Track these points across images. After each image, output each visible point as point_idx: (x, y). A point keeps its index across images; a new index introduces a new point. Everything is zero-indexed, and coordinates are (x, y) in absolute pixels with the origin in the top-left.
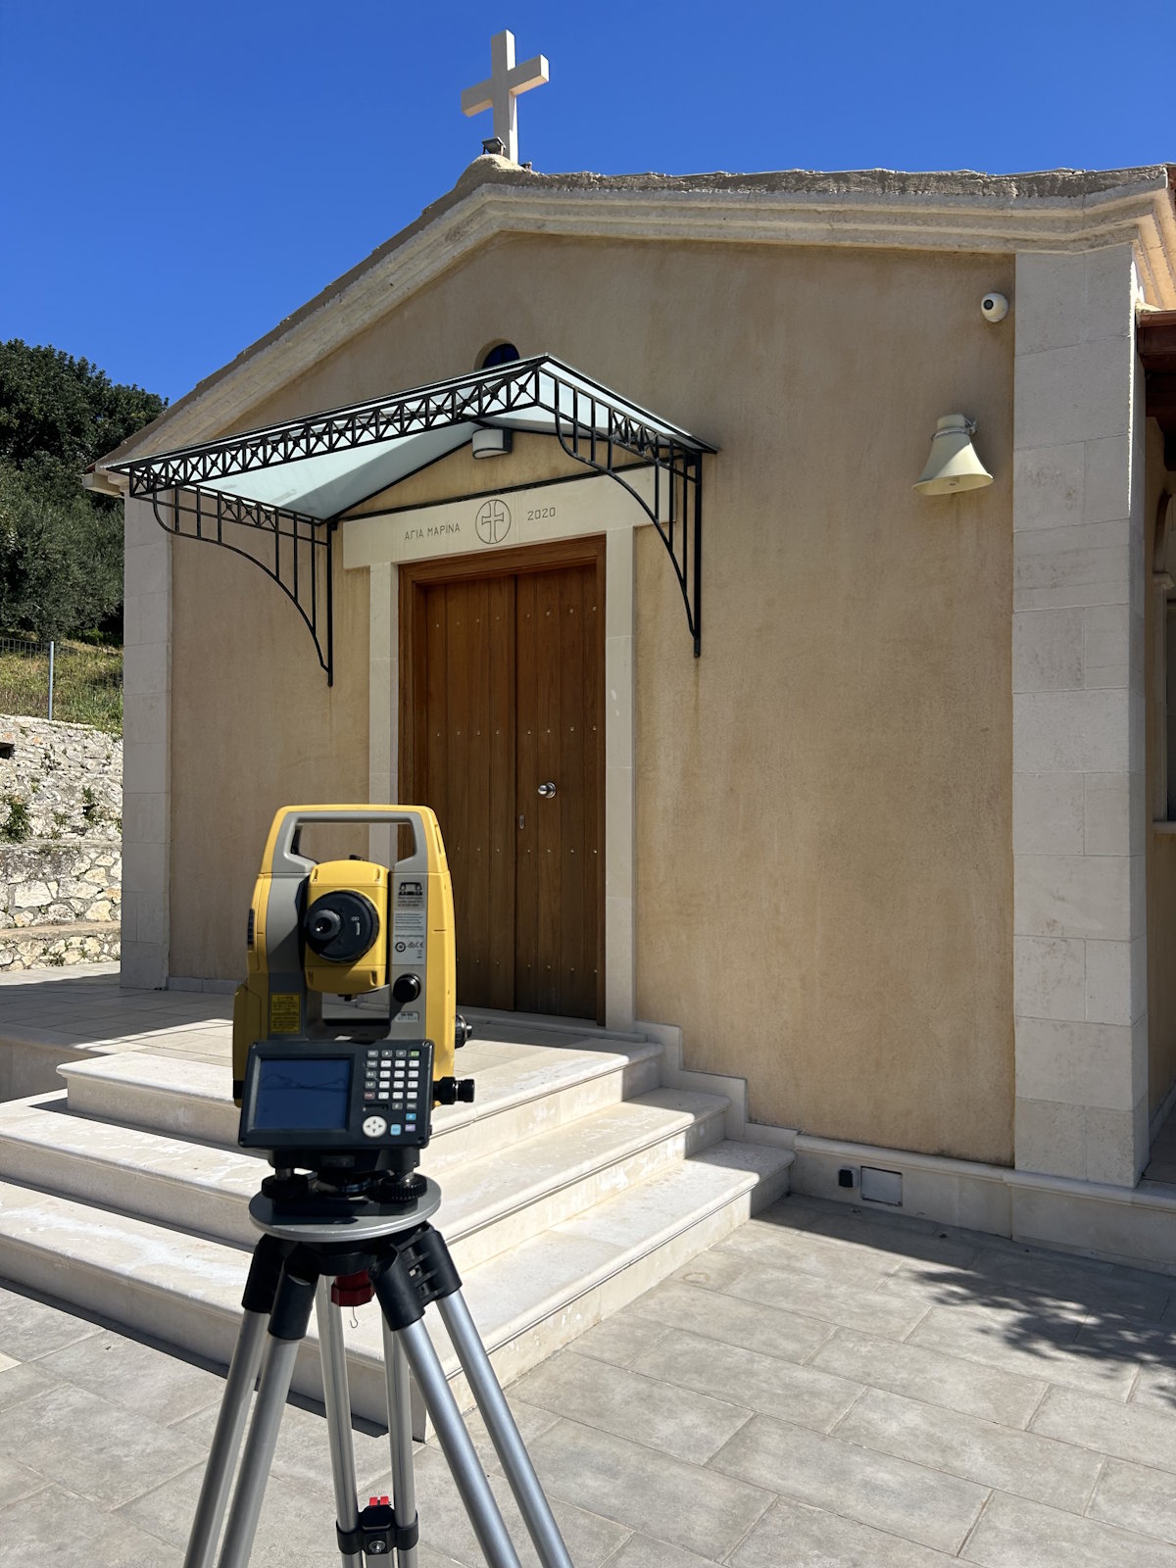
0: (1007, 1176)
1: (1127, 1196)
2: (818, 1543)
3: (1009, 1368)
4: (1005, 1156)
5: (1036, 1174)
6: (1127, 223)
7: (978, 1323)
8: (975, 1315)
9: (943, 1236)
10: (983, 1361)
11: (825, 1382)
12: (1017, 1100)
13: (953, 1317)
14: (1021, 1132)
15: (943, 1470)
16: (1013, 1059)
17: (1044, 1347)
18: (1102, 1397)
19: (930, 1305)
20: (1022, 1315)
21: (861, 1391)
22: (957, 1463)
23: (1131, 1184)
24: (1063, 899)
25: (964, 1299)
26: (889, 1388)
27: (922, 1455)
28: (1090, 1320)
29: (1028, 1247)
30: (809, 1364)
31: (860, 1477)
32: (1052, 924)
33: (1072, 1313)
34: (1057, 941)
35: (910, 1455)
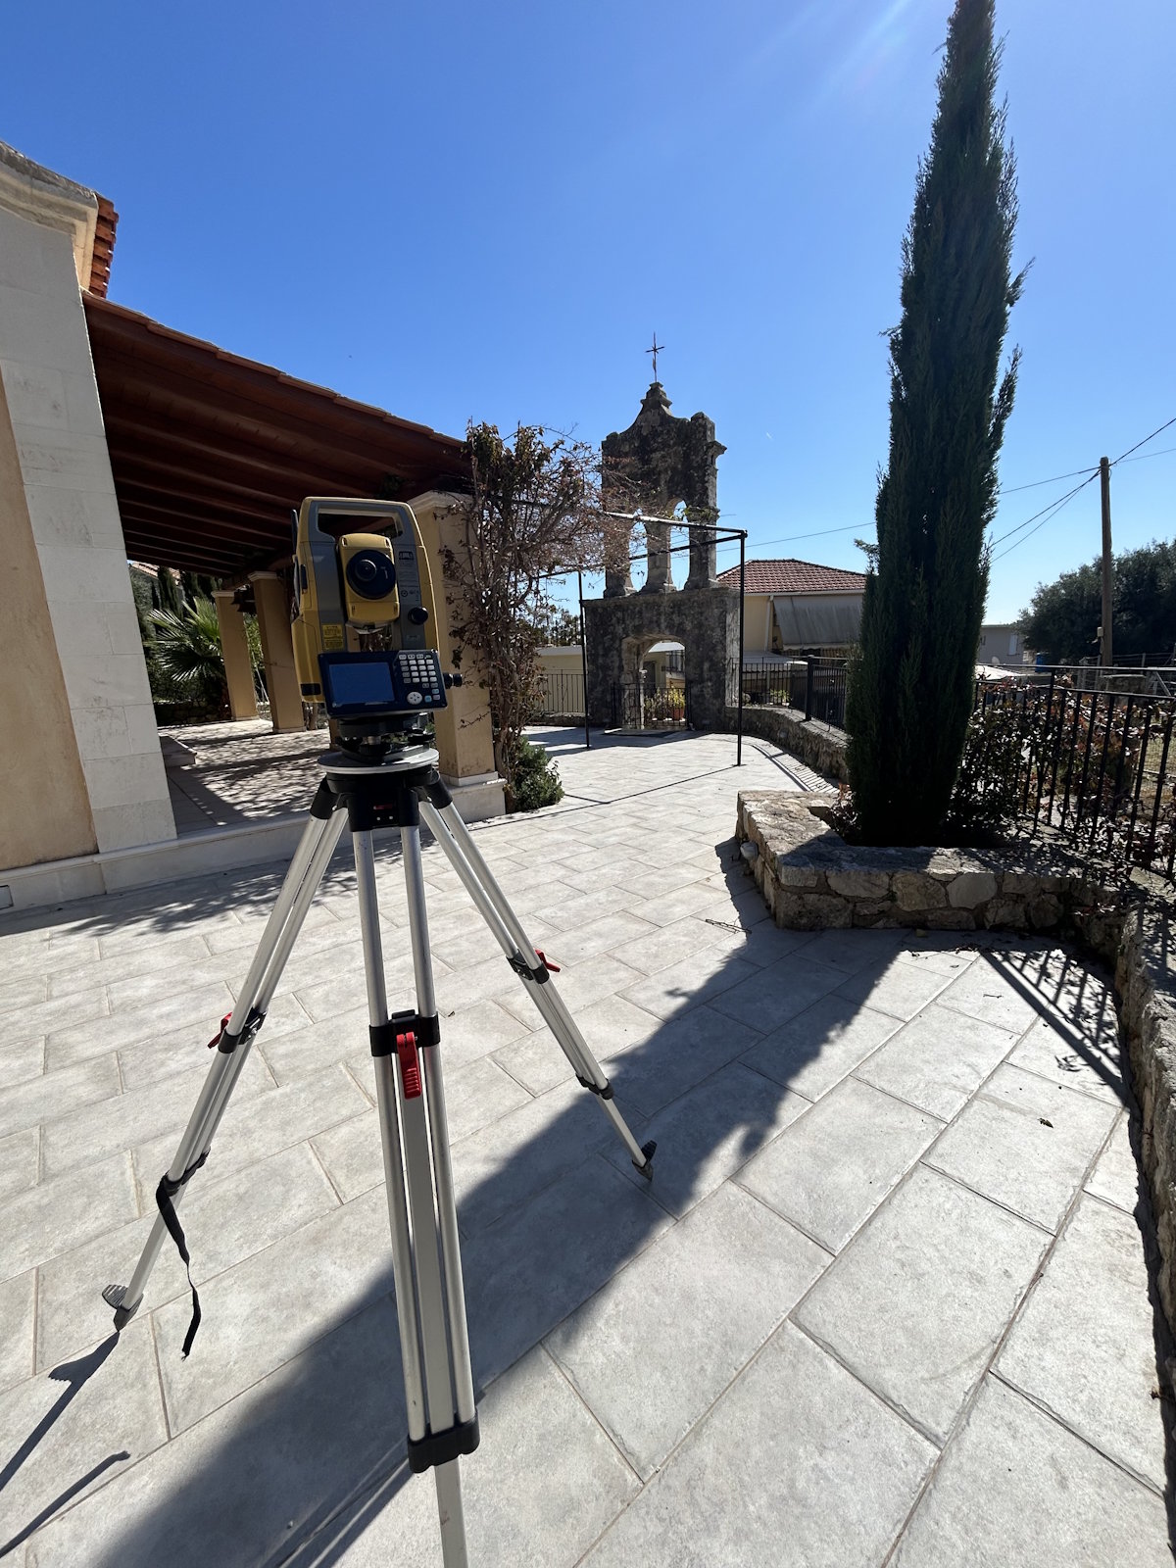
0: (96, 858)
1: (176, 843)
2: (167, 1050)
3: (175, 939)
4: (90, 847)
5: (116, 851)
6: (68, 219)
7: (135, 933)
8: (128, 931)
9: (60, 909)
10: (158, 944)
11: (74, 999)
12: (94, 813)
13: (118, 937)
14: (99, 830)
15: (192, 989)
16: (85, 789)
17: (180, 925)
18: (230, 927)
19: (95, 941)
20: (154, 919)
21: (104, 990)
22: (195, 983)
23: (175, 836)
24: (103, 683)
25: (112, 928)
26: (120, 979)
27: (175, 991)
28: (189, 906)
29: (120, 893)
30: (50, 998)
31: (154, 1017)
32: (98, 699)
33: (177, 908)
34: (105, 710)
35: (168, 994)
